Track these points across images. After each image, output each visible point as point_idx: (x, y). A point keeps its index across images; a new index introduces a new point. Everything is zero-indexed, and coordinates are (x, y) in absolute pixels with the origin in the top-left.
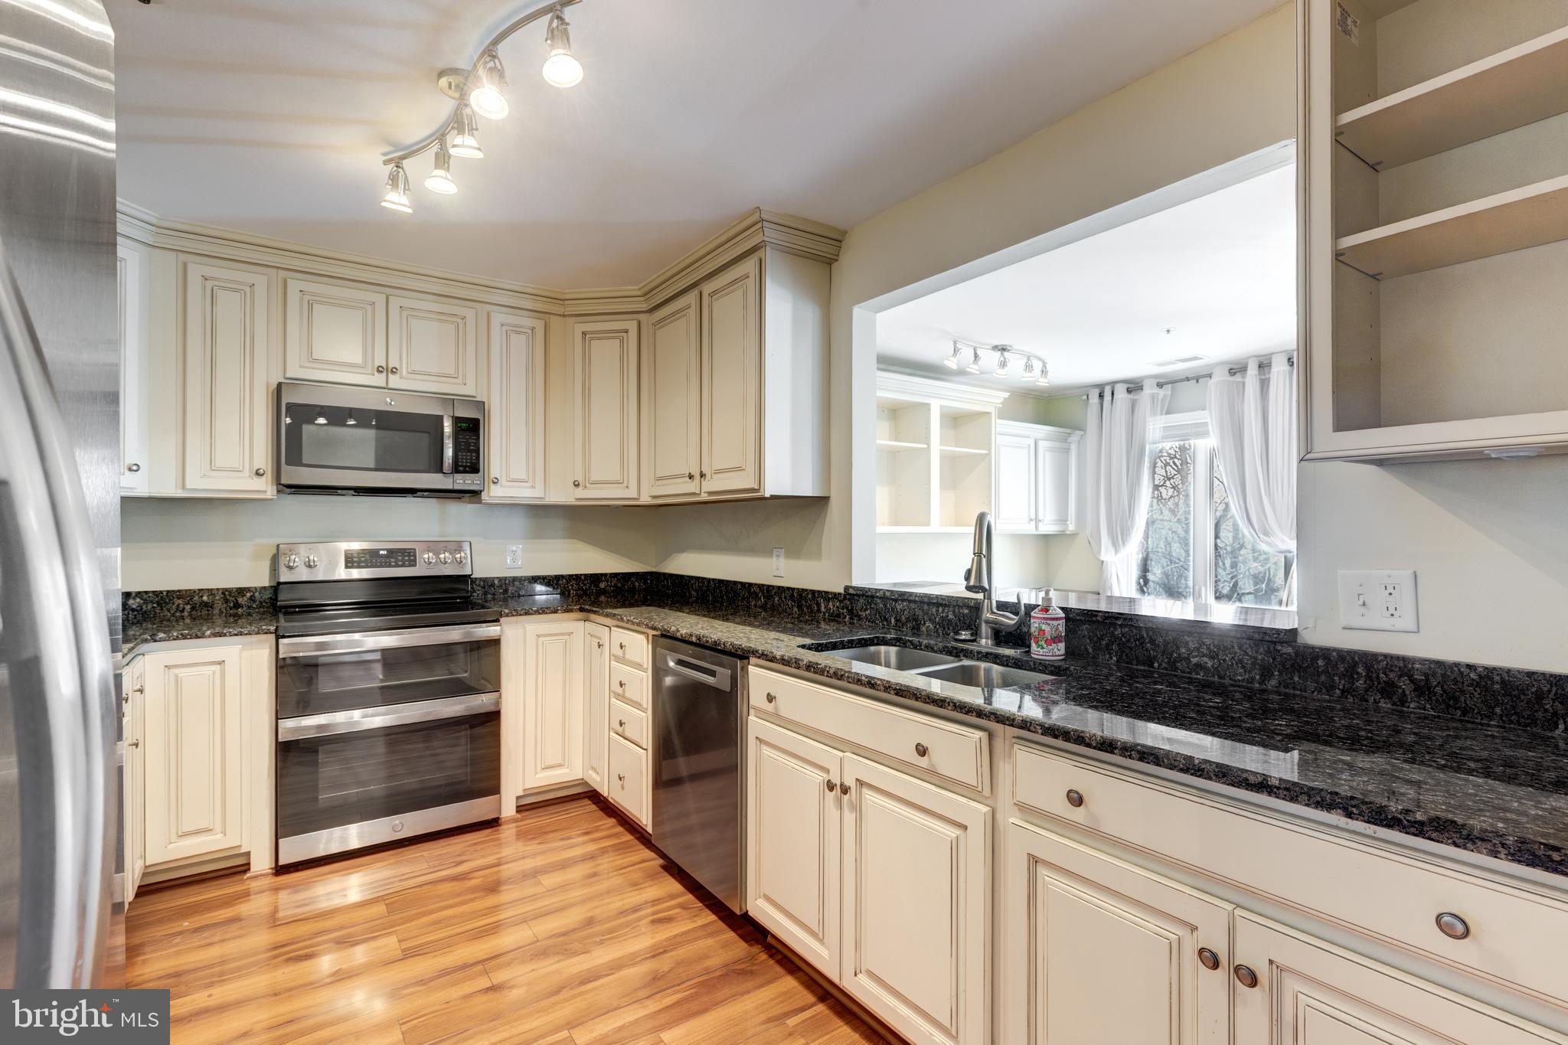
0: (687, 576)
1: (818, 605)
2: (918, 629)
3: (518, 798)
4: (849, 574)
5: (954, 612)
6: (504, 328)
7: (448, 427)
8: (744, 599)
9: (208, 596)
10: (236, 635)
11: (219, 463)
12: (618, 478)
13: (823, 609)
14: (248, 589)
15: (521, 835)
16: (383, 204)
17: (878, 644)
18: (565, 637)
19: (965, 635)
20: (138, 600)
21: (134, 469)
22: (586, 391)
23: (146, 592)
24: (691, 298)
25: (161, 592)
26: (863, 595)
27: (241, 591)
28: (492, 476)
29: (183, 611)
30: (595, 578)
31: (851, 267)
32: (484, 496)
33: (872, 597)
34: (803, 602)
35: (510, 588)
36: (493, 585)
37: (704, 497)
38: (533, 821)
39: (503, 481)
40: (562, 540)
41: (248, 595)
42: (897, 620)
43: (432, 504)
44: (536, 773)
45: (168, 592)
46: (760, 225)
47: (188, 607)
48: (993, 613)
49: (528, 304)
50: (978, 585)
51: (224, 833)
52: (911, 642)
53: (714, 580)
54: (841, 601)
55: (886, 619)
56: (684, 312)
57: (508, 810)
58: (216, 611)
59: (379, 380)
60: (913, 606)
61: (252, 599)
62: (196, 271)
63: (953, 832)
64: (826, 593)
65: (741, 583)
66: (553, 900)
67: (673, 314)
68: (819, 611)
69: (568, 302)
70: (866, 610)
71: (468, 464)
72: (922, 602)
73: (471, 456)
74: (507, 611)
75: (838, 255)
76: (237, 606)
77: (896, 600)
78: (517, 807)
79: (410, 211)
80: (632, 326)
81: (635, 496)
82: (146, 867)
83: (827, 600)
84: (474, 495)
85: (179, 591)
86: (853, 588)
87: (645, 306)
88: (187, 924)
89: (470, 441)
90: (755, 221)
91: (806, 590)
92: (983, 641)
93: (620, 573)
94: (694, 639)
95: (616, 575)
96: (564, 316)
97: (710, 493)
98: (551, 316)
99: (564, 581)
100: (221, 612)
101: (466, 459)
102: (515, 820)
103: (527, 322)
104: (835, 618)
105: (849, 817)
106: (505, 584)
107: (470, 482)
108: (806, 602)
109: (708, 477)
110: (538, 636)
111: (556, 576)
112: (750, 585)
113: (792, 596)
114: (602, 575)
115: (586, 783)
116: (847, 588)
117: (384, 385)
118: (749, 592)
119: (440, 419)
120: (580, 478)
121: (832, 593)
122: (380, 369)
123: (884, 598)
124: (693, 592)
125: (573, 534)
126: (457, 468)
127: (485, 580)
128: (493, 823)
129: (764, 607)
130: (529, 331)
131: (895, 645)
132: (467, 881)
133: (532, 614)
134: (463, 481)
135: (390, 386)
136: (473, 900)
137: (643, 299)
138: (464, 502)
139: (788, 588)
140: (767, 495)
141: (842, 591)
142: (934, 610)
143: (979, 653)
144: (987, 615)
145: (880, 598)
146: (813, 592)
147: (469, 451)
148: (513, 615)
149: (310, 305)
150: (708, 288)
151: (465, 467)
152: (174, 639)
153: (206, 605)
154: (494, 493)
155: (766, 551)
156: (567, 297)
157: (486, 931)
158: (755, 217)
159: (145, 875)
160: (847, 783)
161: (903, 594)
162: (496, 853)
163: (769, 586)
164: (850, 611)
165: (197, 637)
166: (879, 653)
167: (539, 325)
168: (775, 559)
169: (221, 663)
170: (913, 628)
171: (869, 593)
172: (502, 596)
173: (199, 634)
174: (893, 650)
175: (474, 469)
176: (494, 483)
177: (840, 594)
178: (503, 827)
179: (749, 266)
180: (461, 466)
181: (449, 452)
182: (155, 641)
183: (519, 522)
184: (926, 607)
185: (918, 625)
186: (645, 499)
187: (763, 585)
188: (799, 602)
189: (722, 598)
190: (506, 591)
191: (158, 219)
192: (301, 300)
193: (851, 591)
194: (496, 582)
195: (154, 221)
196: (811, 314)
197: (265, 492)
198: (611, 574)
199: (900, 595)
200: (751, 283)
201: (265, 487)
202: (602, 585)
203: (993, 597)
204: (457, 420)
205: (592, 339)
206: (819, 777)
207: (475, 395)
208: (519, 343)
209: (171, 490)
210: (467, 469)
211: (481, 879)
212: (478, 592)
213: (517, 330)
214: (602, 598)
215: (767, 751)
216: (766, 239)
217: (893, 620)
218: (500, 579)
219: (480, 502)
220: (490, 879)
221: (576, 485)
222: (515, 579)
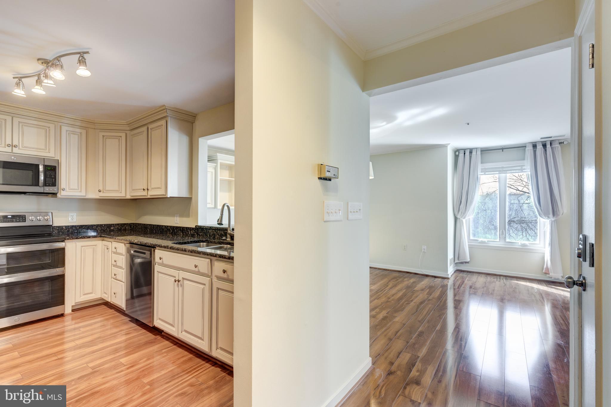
0: (146, 224)
1: (188, 232)
2: (215, 238)
3: (72, 306)
4: (197, 222)
5: (223, 232)
6: (68, 132)
7: (41, 168)
8: (165, 231)
12: (117, 189)
13: (189, 233)
15: (73, 319)
16: (13, 93)
17: (201, 242)
18: (94, 247)
19: (224, 238)
24: (144, 129)
26: (200, 228)
28: (62, 187)
30: (109, 226)
31: (199, 126)
32: (58, 195)
33: (203, 228)
34: (184, 231)
35: (70, 230)
36: (63, 229)
37: (149, 197)
38: (78, 314)
39: (67, 190)
40: (93, 212)
42: (209, 235)
43: (33, 198)
44: (80, 296)
46: (165, 110)
48: (230, 231)
49: (78, 124)
50: (220, 223)
52: (210, 241)
53: (155, 225)
54: (194, 230)
55: (207, 235)
56: (142, 133)
57: (68, 310)
59: (8, 149)
60: (213, 230)
63: (202, 286)
64: (190, 228)
65: (165, 226)
67: (138, 133)
68: (188, 234)
69: (96, 124)
70: (201, 233)
71: (51, 183)
72: (216, 229)
73: (52, 180)
74: (68, 238)
75: (195, 121)
77: (209, 229)
78: (72, 310)
79: (25, 97)
80: (123, 135)
81: (124, 195)
83: (191, 230)
84: (54, 194)
86: (198, 226)
87: (128, 128)
89: (52, 174)
91: (185, 227)
92: (228, 239)
93: (120, 224)
94: (139, 243)
95: (118, 224)
96: (95, 129)
97: (151, 196)
98: (89, 129)
99: (95, 227)
101: (50, 181)
102: (72, 314)
103: (78, 130)
104: (193, 236)
105: (180, 288)
106: (68, 228)
107: (52, 190)
108: (185, 231)
109: (150, 190)
110: (82, 246)
111: (91, 225)
112: (168, 226)
113: (180, 229)
114: (112, 224)
115: (103, 299)
116: (196, 226)
117: (11, 151)
118: (167, 229)
119: (38, 165)
120: (101, 189)
121: (192, 228)
122: (9, 145)
123: (206, 229)
124: (148, 230)
126: (45, 184)
127: (59, 227)
128: (62, 315)
129: (172, 234)
130: (79, 134)
131: (206, 242)
133: (79, 239)
134: (47, 189)
135: (14, 152)
136: (52, 338)
137: (127, 126)
138: (49, 197)
139: (179, 227)
140: (169, 196)
141: (195, 227)
142: (219, 232)
143: (226, 242)
144: (229, 232)
145: (205, 229)
146: (187, 228)
147: (52, 178)
148: (70, 239)
150: (150, 126)
151: (49, 184)
154: (62, 194)
155: (173, 215)
156: (96, 122)
157: (56, 346)
158: (164, 108)
160: (180, 279)
161: (211, 227)
162: (63, 324)
163: (173, 226)
164: (197, 234)
166: (201, 245)
167: (84, 132)
168: (176, 218)
171: (202, 228)
172: (67, 233)
174: (205, 244)
175: (54, 184)
176: (63, 190)
177: (194, 228)
178: (65, 317)
179: (163, 122)
180: (47, 184)
181: (42, 177)
183: (75, 205)
184: (217, 231)
185: (215, 236)
186: (128, 197)
187: (172, 226)
188: (182, 231)
189: (158, 231)
190: (68, 231)
193: (197, 227)
194: (64, 228)
196: (185, 139)
198: (116, 224)
199: (210, 228)
200: (164, 127)
202: (112, 228)
203: (231, 227)
204: (45, 167)
205: (106, 138)
206: (173, 279)
207: (54, 156)
208: (75, 139)
210: (50, 185)
212: (56, 232)
213: (74, 133)
214: (112, 233)
215: (160, 275)
216: (167, 115)
217: (208, 235)
218: (66, 226)
219: (56, 197)
221: (100, 191)
222: (73, 226)
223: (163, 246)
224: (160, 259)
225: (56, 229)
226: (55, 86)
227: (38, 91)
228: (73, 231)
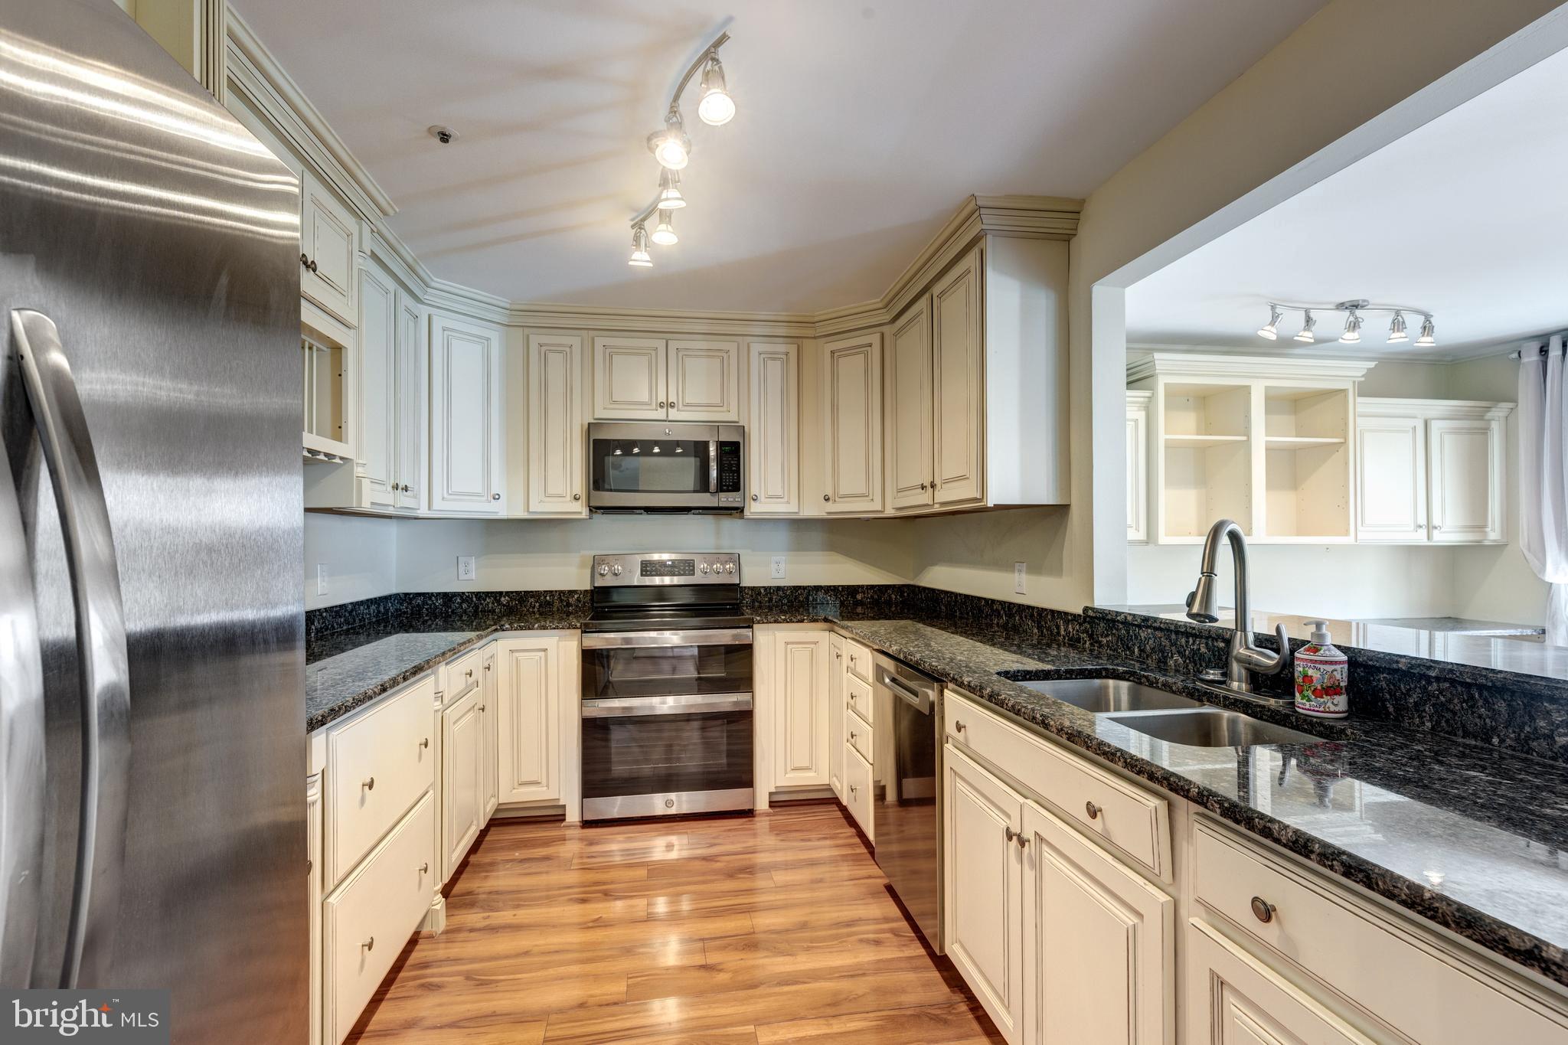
0: (938, 590)
1: (1058, 627)
2: (1165, 663)
3: (771, 794)
4: (1091, 594)
5: (1207, 644)
6: (763, 356)
7: (713, 451)
8: (987, 616)
9: (550, 596)
10: (554, 629)
11: (550, 491)
12: (862, 490)
13: (1063, 633)
14: (575, 592)
15: (774, 829)
16: (631, 263)
17: (1107, 677)
18: (812, 646)
19: (1213, 675)
20: (507, 598)
21: (497, 497)
22: (835, 408)
23: (512, 592)
24: (923, 302)
25: (521, 592)
26: (1103, 618)
27: (572, 592)
28: (752, 493)
29: (534, 607)
30: (852, 590)
31: (1089, 242)
32: (746, 513)
33: (1114, 621)
34: (1043, 623)
35: (775, 596)
36: (760, 593)
37: (937, 508)
38: (784, 818)
39: (762, 497)
40: (821, 553)
41: (576, 596)
42: (1141, 651)
43: (708, 521)
44: (786, 773)
45: (525, 592)
46: (977, 213)
47: (537, 605)
48: (1248, 648)
49: (782, 331)
50: (1203, 612)
51: (548, 786)
52: (1146, 677)
53: (960, 595)
54: (1081, 625)
55: (1129, 648)
56: (917, 319)
57: (762, 804)
58: (555, 609)
59: (660, 414)
60: (1158, 634)
61: (578, 600)
62: (535, 340)
63: (1130, 919)
64: (1066, 614)
65: (985, 599)
66: (778, 897)
67: (910, 321)
68: (1058, 633)
69: (817, 324)
70: (1107, 636)
71: (730, 484)
72: (1169, 630)
73: (733, 476)
74: (758, 618)
75: (1076, 229)
76: (569, 605)
77: (1139, 626)
78: (770, 802)
79: (651, 265)
80: (875, 339)
81: (879, 508)
82: (499, 804)
83: (1067, 622)
84: (738, 511)
85: (532, 592)
86: (1093, 609)
87: (888, 318)
88: (517, 854)
89: (732, 462)
90: (972, 209)
91: (1046, 610)
92: (1235, 685)
93: (876, 586)
94: (902, 657)
95: (872, 587)
96: (815, 338)
97: (943, 504)
98: (804, 340)
100: (558, 610)
101: (729, 479)
102: (768, 815)
103: (781, 348)
104: (1074, 643)
105: (1029, 875)
106: (770, 593)
107: (732, 500)
108: (1046, 623)
109: (938, 486)
110: (787, 643)
112: (993, 601)
113: (1032, 616)
114: (859, 586)
115: (831, 790)
116: (1086, 609)
117: (665, 418)
118: (992, 609)
119: (706, 444)
120: (830, 494)
121: (1071, 614)
122: (661, 405)
123: (1125, 623)
124: (943, 607)
125: (832, 547)
126: (722, 487)
127: (753, 589)
128: (748, 814)
129: (1005, 627)
130: (784, 357)
131: (1128, 680)
132: (713, 863)
133: (780, 622)
134: (727, 499)
135: (670, 418)
136: (712, 881)
137: (885, 310)
138: (734, 518)
139: (1029, 607)
140: (990, 504)
141: (1080, 612)
142: (1183, 640)
143: (1226, 698)
144: (1239, 650)
145: (1122, 623)
146: (1052, 612)
147: (733, 472)
148: (763, 623)
149: (611, 357)
150: (937, 290)
151: (728, 486)
152: (515, 630)
153: (549, 604)
154: (754, 509)
155: (1007, 566)
156: (816, 319)
157: (715, 912)
158: (972, 206)
159: (497, 811)
160: (1025, 836)
161: (1146, 619)
162: (744, 842)
163: (1010, 603)
164: (1091, 636)
165: (529, 629)
166: (1106, 687)
167: (793, 350)
168: (1017, 574)
169: (545, 650)
170: (1159, 661)
171: (1109, 617)
172: (767, 604)
173: (530, 626)
174: (1124, 685)
175: (737, 486)
176: (754, 500)
177: (1079, 615)
178: (756, 819)
179: (971, 260)
180: (725, 486)
181: (714, 473)
182: (504, 630)
183: (782, 536)
184: (1173, 636)
185: (1165, 658)
186: (890, 512)
187: (1005, 602)
188: (1039, 623)
189: (968, 614)
190: (770, 600)
191: (511, 304)
192: (604, 353)
193: (1090, 613)
194: (763, 590)
195: (508, 306)
196: (1043, 302)
197: (580, 513)
198: (867, 586)
199: (1143, 621)
200: (973, 278)
201: (580, 509)
202: (859, 597)
203: (1249, 628)
204: (721, 445)
205: (839, 356)
206: (1003, 823)
207: (737, 420)
208: (775, 368)
209: (520, 513)
210: (730, 488)
211: (725, 864)
213: (773, 357)
214: (859, 610)
215: (960, 784)
216: (984, 227)
217: (1136, 650)
218: (765, 588)
219: (742, 518)
220: (732, 865)
221: (827, 499)
222: (779, 588)
223: (966, 683)
224: (959, 728)
225: (748, 594)
226: (683, 204)
227: (664, 236)
228: (780, 600)
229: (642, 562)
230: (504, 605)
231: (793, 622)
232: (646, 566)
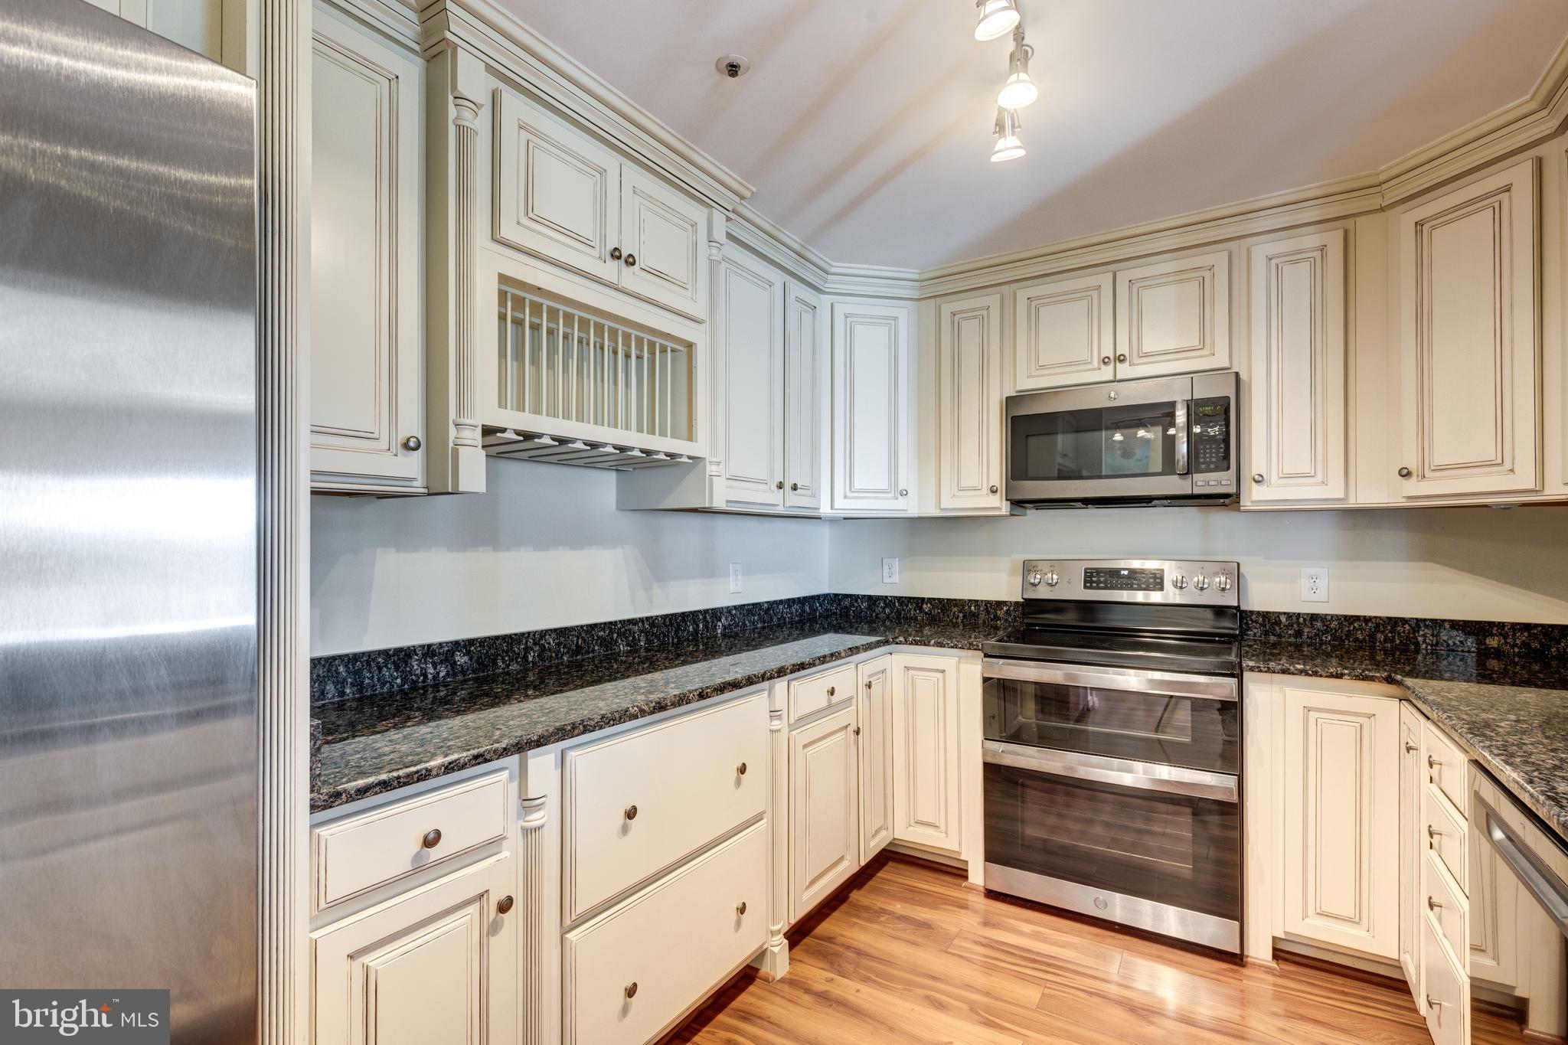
3: (1277, 937)
6: (1274, 262)
7: (1180, 415)
9: (975, 606)
10: (952, 647)
11: (964, 483)
12: (1490, 455)
14: (1004, 603)
18: (1361, 720)
20: (929, 605)
21: (904, 493)
22: (1422, 317)
23: (934, 599)
25: (943, 600)
27: (1000, 604)
28: (1255, 472)
29: (957, 618)
30: (1476, 629)
32: (1246, 503)
35: (1306, 630)
36: (1278, 623)
39: (1271, 478)
40: (1404, 564)
41: (1005, 608)
44: (1306, 917)
45: (948, 600)
47: (961, 615)
49: (1311, 214)
51: (946, 833)
57: (1259, 951)
58: (981, 622)
61: (1008, 612)
62: (947, 308)
69: (1385, 186)
71: (1214, 460)
73: (1218, 449)
74: (1251, 664)
76: (997, 618)
78: (1276, 951)
80: (1522, 172)
81: (1531, 485)
84: (1227, 500)
85: (955, 600)
89: (1217, 428)
96: (1382, 209)
98: (1355, 218)
99: (1407, 627)
100: (984, 623)
101: (1211, 453)
102: (1271, 969)
103: (1310, 240)
106: (1299, 624)
107: (1218, 483)
110: (1308, 709)
111: (1390, 619)
114: (1492, 624)
117: (1111, 378)
119: (1169, 404)
120: (1412, 464)
122: (1105, 361)
125: (1427, 555)
126: (1197, 465)
127: (1266, 615)
128: (1237, 959)
130: (1315, 254)
133: (1295, 674)
134: (1207, 482)
135: (1118, 378)
137: (1544, 113)
138: (1226, 510)
147: (1217, 441)
149: (1037, 310)
151: (1207, 463)
152: (910, 644)
153: (975, 615)
154: (1254, 496)
156: (1383, 177)
159: (891, 845)
165: (925, 645)
167: (1334, 240)
169: (943, 671)
172: (1292, 640)
173: (926, 642)
175: (1223, 461)
176: (1257, 482)
178: (1250, 972)
180: (1203, 463)
182: (897, 643)
183: (1326, 535)
186: (1553, 490)
190: (1298, 634)
191: (919, 274)
192: (1029, 307)
194: (1283, 619)
195: (916, 277)
197: (999, 509)
201: (999, 504)
204: (1196, 403)
205: (1434, 228)
207: (1228, 366)
208: (1298, 277)
209: (932, 511)
210: (1210, 465)
212: (1256, 631)
213: (1294, 257)
218: (1289, 615)
219: (1238, 510)
221: (1405, 474)
222: (1314, 617)
225: (1256, 622)
228: (1316, 635)
229: (1086, 569)
230: (926, 613)
231: (1321, 676)
232: (1092, 576)
